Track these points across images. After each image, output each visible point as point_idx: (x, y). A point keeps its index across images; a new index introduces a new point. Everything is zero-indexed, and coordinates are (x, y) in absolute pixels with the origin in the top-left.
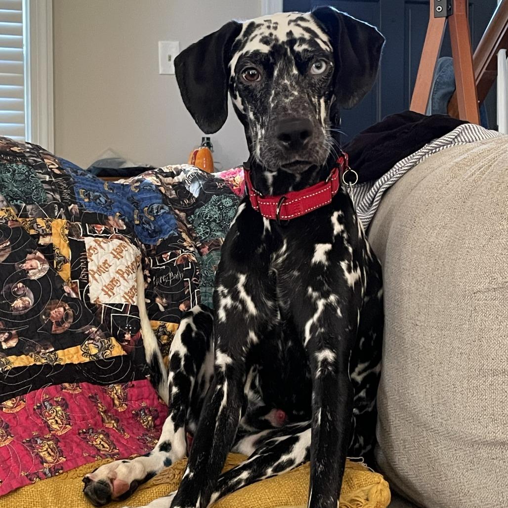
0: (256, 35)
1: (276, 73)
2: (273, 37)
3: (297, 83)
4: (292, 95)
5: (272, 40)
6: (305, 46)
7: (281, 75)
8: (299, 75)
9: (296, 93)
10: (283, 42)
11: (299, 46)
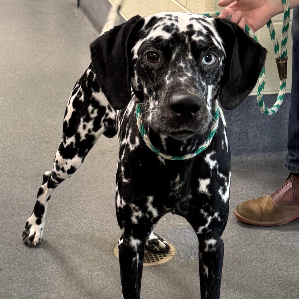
0: (159, 25)
1: (174, 56)
2: (175, 27)
3: (191, 67)
4: (186, 75)
5: (173, 29)
6: (201, 38)
7: (178, 59)
8: (193, 60)
9: (189, 75)
10: (183, 32)
11: (196, 36)
